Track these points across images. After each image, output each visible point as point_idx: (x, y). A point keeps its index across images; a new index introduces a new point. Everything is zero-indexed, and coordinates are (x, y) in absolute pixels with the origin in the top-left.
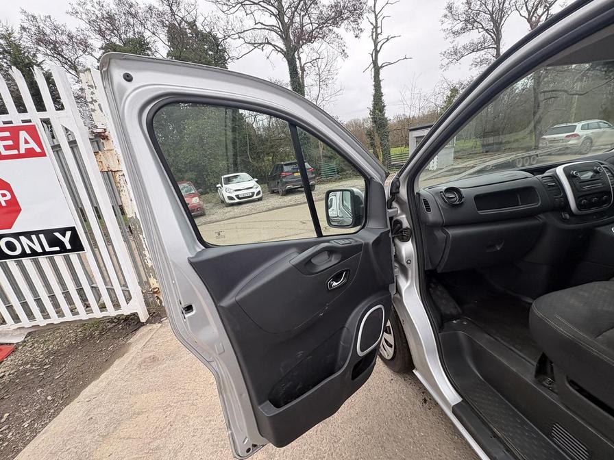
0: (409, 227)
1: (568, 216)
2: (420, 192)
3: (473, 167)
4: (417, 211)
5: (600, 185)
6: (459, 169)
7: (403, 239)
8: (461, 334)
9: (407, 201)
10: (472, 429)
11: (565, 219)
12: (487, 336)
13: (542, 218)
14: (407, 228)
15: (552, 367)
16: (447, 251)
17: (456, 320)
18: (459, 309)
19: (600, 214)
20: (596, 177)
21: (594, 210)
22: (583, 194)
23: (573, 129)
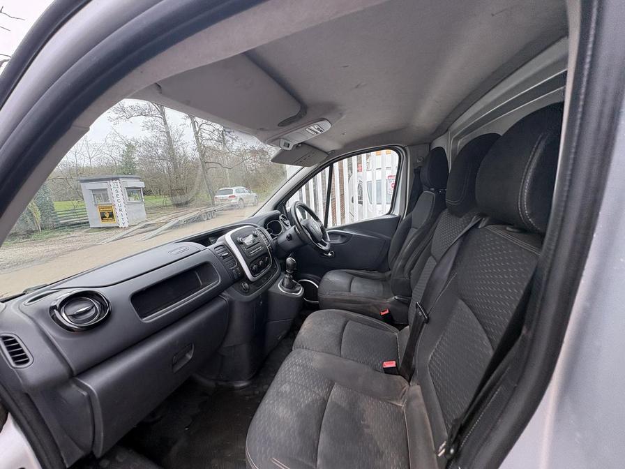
1: (247, 285)
3: (166, 223)
5: (260, 248)
6: (153, 225)
11: (246, 289)
13: (226, 295)
19: (268, 275)
20: (256, 241)
21: (263, 272)
22: (252, 259)
23: (231, 192)
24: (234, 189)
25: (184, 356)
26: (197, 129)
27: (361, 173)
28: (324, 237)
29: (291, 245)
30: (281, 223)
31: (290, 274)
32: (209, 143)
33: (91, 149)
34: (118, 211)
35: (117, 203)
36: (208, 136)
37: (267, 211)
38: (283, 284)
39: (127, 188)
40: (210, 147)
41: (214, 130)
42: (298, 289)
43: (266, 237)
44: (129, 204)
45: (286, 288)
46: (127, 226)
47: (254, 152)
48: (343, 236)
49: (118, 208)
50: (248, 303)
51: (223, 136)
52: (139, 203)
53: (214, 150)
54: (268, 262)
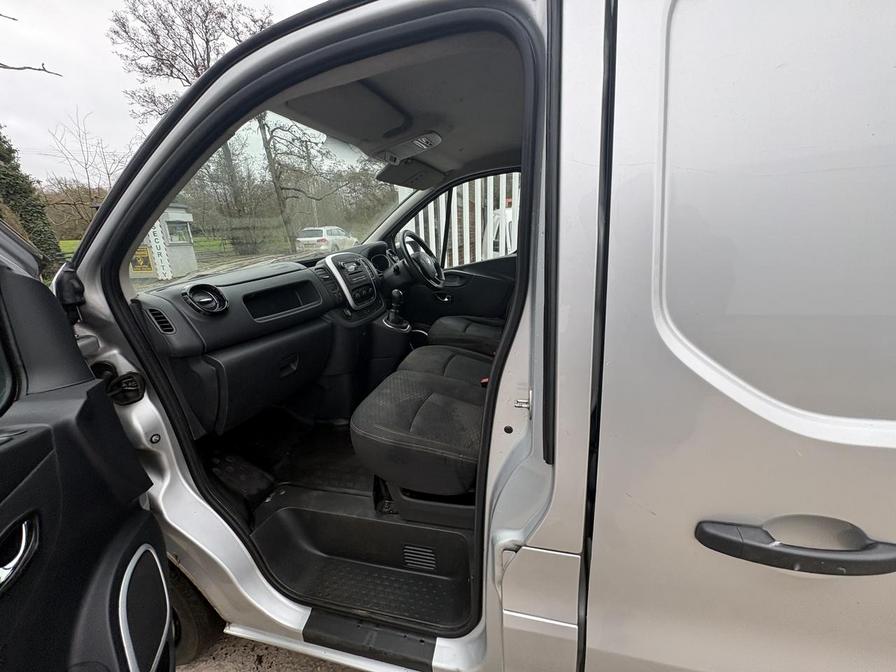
0: (134, 370)
1: (348, 312)
2: (140, 298)
4: (143, 336)
5: (364, 278)
7: (127, 398)
8: (282, 513)
9: (112, 319)
10: (336, 639)
11: (348, 316)
12: (315, 493)
13: (328, 318)
14: (130, 375)
15: (386, 487)
16: (225, 393)
17: (268, 496)
18: (269, 477)
19: (371, 308)
20: (359, 269)
21: (367, 304)
22: (355, 286)
23: (319, 233)
24: (324, 229)
25: (288, 366)
26: (268, 137)
27: (497, 211)
28: (439, 276)
29: (399, 280)
30: (388, 258)
31: (397, 308)
32: (285, 159)
33: (109, 161)
34: (156, 255)
35: (154, 244)
36: (285, 149)
37: (373, 240)
38: (388, 318)
39: (168, 223)
40: (287, 166)
41: (293, 140)
42: (405, 325)
43: (370, 270)
44: (171, 245)
45: (392, 322)
46: (170, 278)
47: (353, 177)
48: (461, 276)
49: (154, 250)
50: (350, 329)
51: (307, 147)
52: (186, 245)
53: (294, 169)
54: (372, 294)
